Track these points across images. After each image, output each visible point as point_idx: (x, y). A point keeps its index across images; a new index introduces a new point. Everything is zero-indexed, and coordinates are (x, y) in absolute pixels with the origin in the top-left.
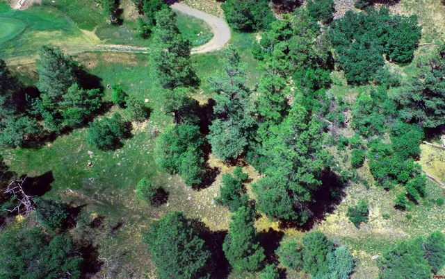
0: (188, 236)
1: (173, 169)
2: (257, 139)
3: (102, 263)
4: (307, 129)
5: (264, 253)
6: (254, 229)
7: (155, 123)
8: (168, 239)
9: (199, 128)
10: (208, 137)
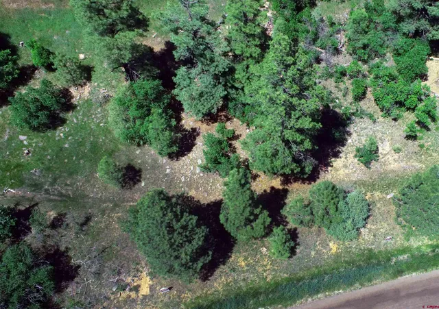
0: (176, 215)
1: (139, 140)
2: (237, 85)
3: (79, 267)
4: (294, 63)
5: (269, 216)
6: (252, 192)
7: (101, 85)
8: (153, 224)
9: (161, 82)
10: (175, 91)
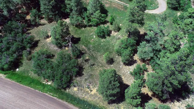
0: (114, 80)
1: (119, 53)
2: (158, 56)
5: (140, 102)
6: (140, 91)
7: (120, 34)
10: (138, 47)
